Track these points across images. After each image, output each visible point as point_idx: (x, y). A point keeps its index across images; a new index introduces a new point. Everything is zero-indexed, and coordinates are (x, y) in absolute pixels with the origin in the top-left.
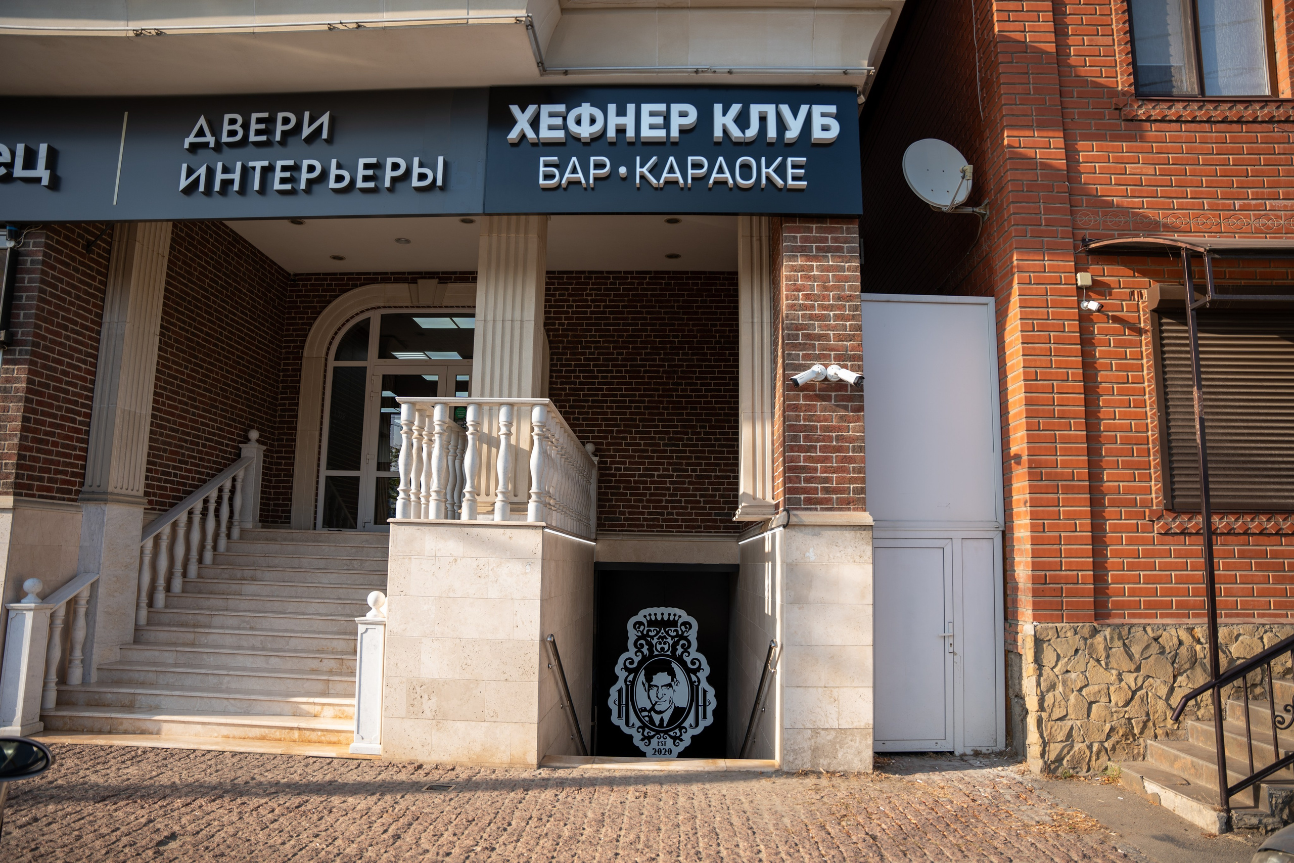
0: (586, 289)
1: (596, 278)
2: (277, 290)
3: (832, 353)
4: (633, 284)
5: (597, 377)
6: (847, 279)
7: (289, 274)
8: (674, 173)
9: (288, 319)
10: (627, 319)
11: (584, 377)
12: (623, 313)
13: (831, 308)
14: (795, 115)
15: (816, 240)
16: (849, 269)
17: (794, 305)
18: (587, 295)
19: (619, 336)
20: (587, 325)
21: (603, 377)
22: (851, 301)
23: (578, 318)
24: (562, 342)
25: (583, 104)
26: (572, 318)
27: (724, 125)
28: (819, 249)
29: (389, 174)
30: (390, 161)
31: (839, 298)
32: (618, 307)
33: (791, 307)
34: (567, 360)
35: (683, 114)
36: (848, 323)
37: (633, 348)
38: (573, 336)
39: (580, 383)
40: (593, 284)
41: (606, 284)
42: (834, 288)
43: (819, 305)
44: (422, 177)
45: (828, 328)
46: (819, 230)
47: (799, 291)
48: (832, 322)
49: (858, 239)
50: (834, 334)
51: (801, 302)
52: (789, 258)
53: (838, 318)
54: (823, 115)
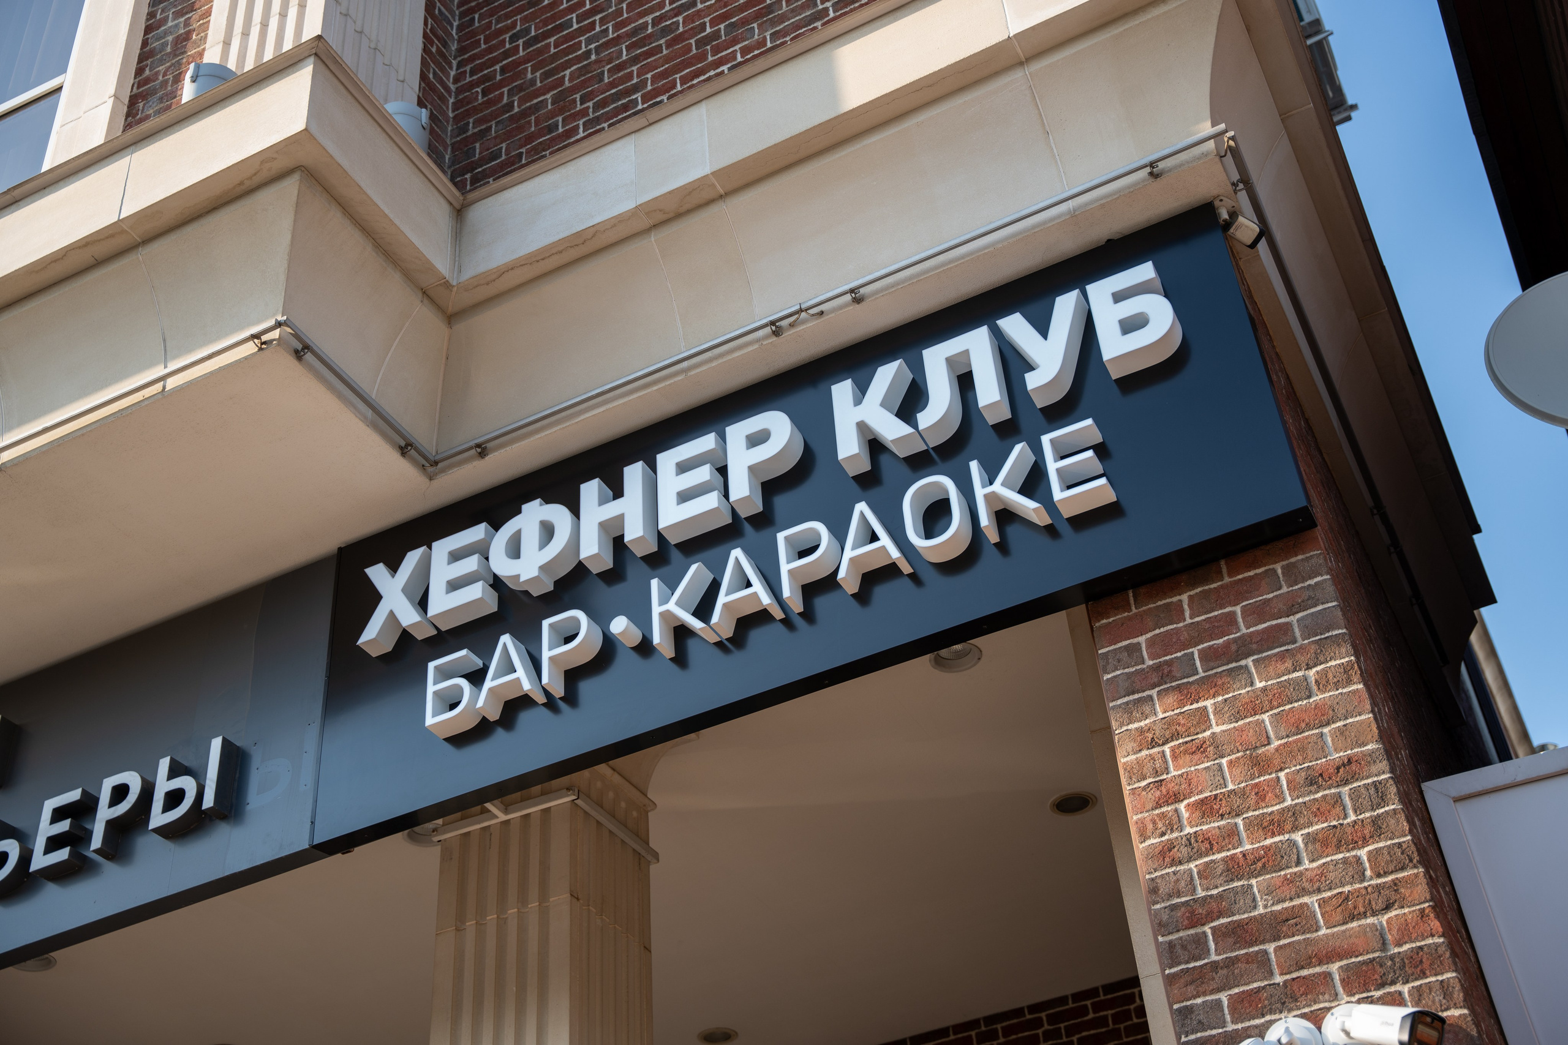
1: (1007, 1031)
3: (1334, 968)
6: (1324, 716)
8: (749, 584)
13: (1291, 819)
14: (1044, 331)
15: (1198, 634)
16: (1323, 683)
17: (1170, 846)
22: (1355, 777)
25: (523, 508)
27: (862, 427)
28: (1211, 657)
29: (105, 813)
30: (108, 784)
31: (1314, 781)
33: (1165, 855)
35: (756, 440)
36: (1363, 853)
42: (1288, 753)
43: (1249, 824)
44: (174, 798)
45: (1299, 886)
46: (1198, 605)
47: (1177, 798)
48: (1307, 864)
49: (1330, 589)
50: (1323, 903)
51: (1188, 830)
52: (1130, 712)
53: (1325, 843)
54: (1120, 297)
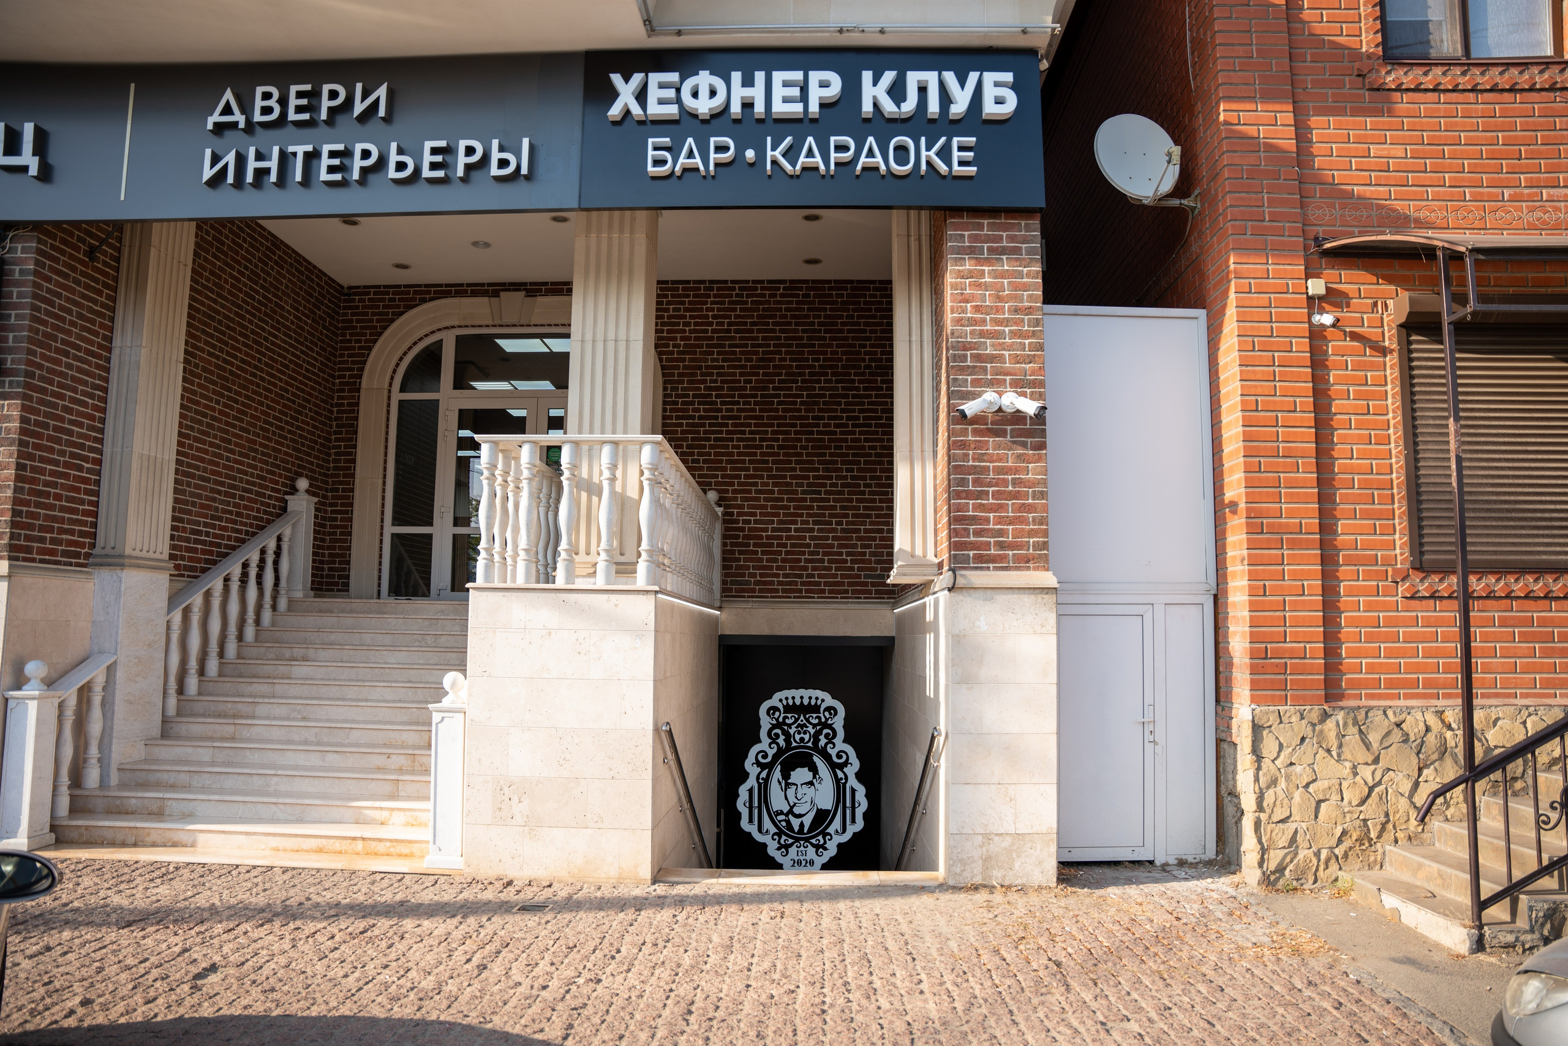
0: (706, 303)
1: (718, 289)
2: (327, 307)
3: (1008, 378)
4: (764, 296)
5: (720, 411)
6: (1025, 287)
7: (342, 287)
8: (813, 156)
9: (342, 341)
10: (757, 338)
11: (705, 410)
12: (752, 331)
13: (1006, 322)
14: (962, 85)
15: (988, 239)
16: (1028, 275)
17: (961, 319)
18: (708, 310)
19: (747, 360)
20: (708, 346)
21: (727, 410)
22: (1031, 314)
23: (696, 339)
24: (678, 367)
25: (701, 72)
26: (689, 338)
27: (875, 97)
28: (991, 250)
29: (462, 160)
30: (463, 144)
31: (1016, 311)
32: (745, 324)
33: (958, 321)
34: (683, 389)
35: (824, 84)
36: (1027, 342)
37: (764, 374)
38: (691, 360)
39: (700, 417)
40: (715, 296)
41: (731, 296)
42: (1011, 298)
43: (991, 319)
44: (503, 163)
45: (1003, 347)
46: (991, 227)
47: (967, 301)
48: (1007, 340)
49: (1039, 239)
50: (1010, 355)
51: (969, 315)
52: (955, 261)
53: (1015, 334)
54: (997, 84)
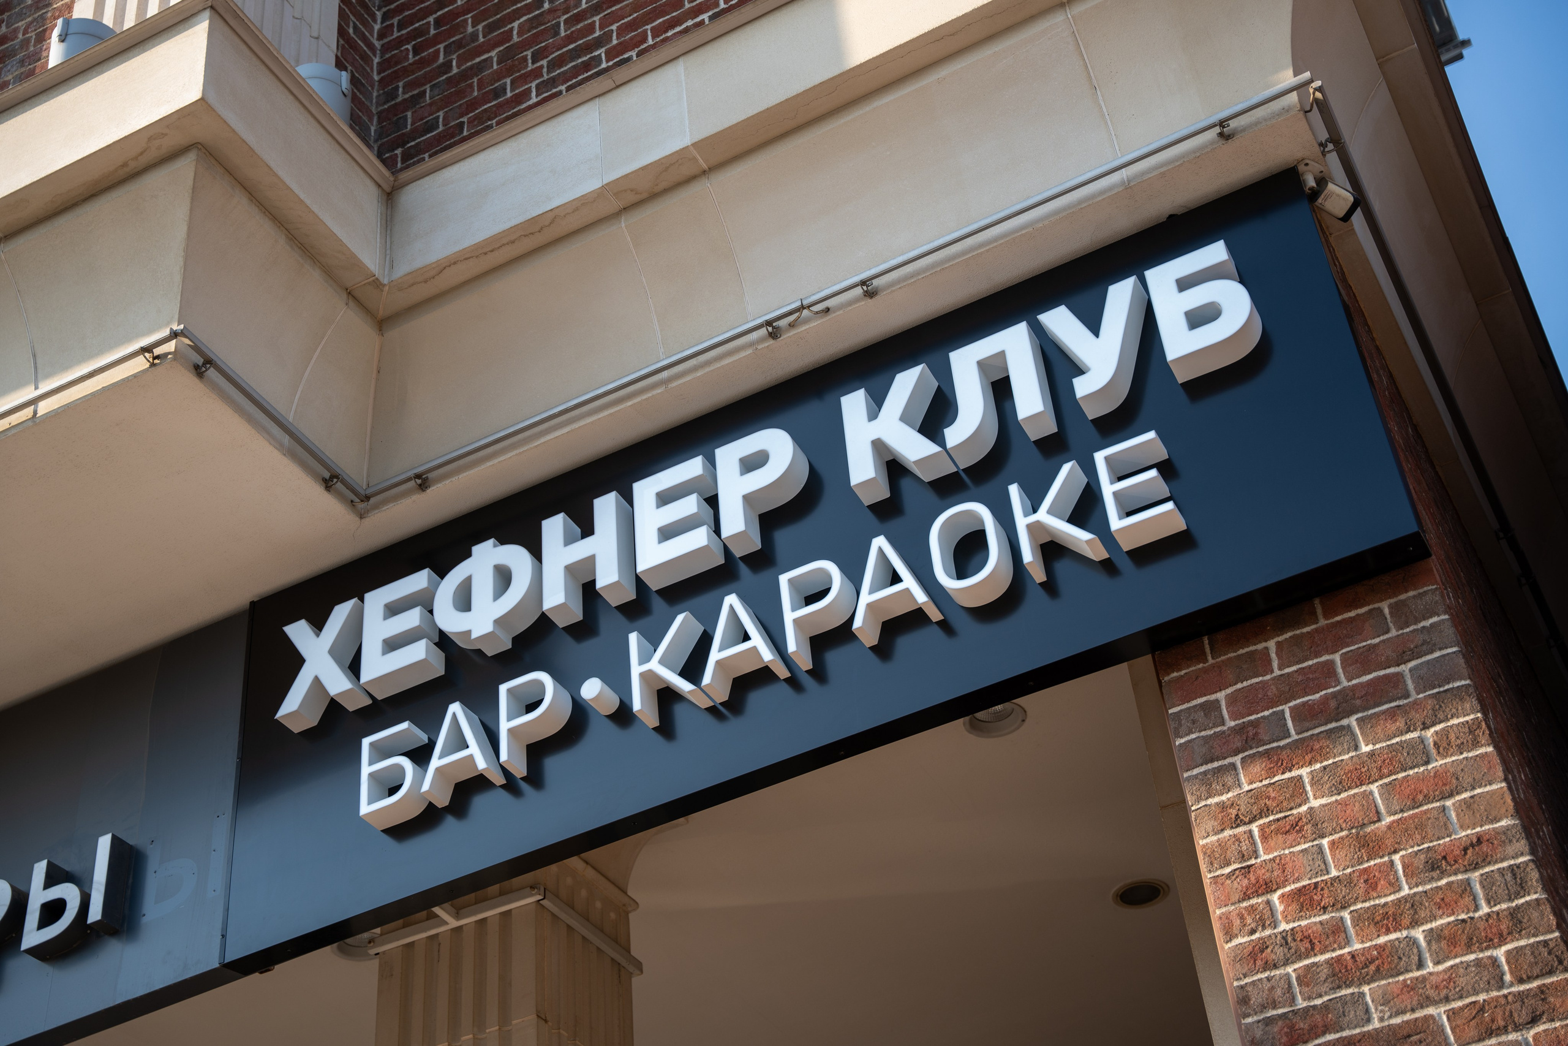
6: (1446, 786)
8: (744, 638)
13: (1409, 912)
14: (1095, 328)
15: (1289, 689)
16: (1443, 746)
17: (1262, 946)
22: (1486, 860)
25: (476, 550)
27: (879, 446)
28: (1306, 716)
31: (1436, 864)
33: (1256, 956)
35: (752, 463)
36: (1500, 953)
42: (1402, 832)
43: (1357, 918)
44: (52, 911)
45: (1422, 994)
46: (1287, 654)
47: (1268, 887)
48: (1430, 967)
49: (1450, 631)
50: (1452, 1015)
51: (1284, 926)
52: (1209, 783)
53: (1453, 941)
54: (1184, 284)
